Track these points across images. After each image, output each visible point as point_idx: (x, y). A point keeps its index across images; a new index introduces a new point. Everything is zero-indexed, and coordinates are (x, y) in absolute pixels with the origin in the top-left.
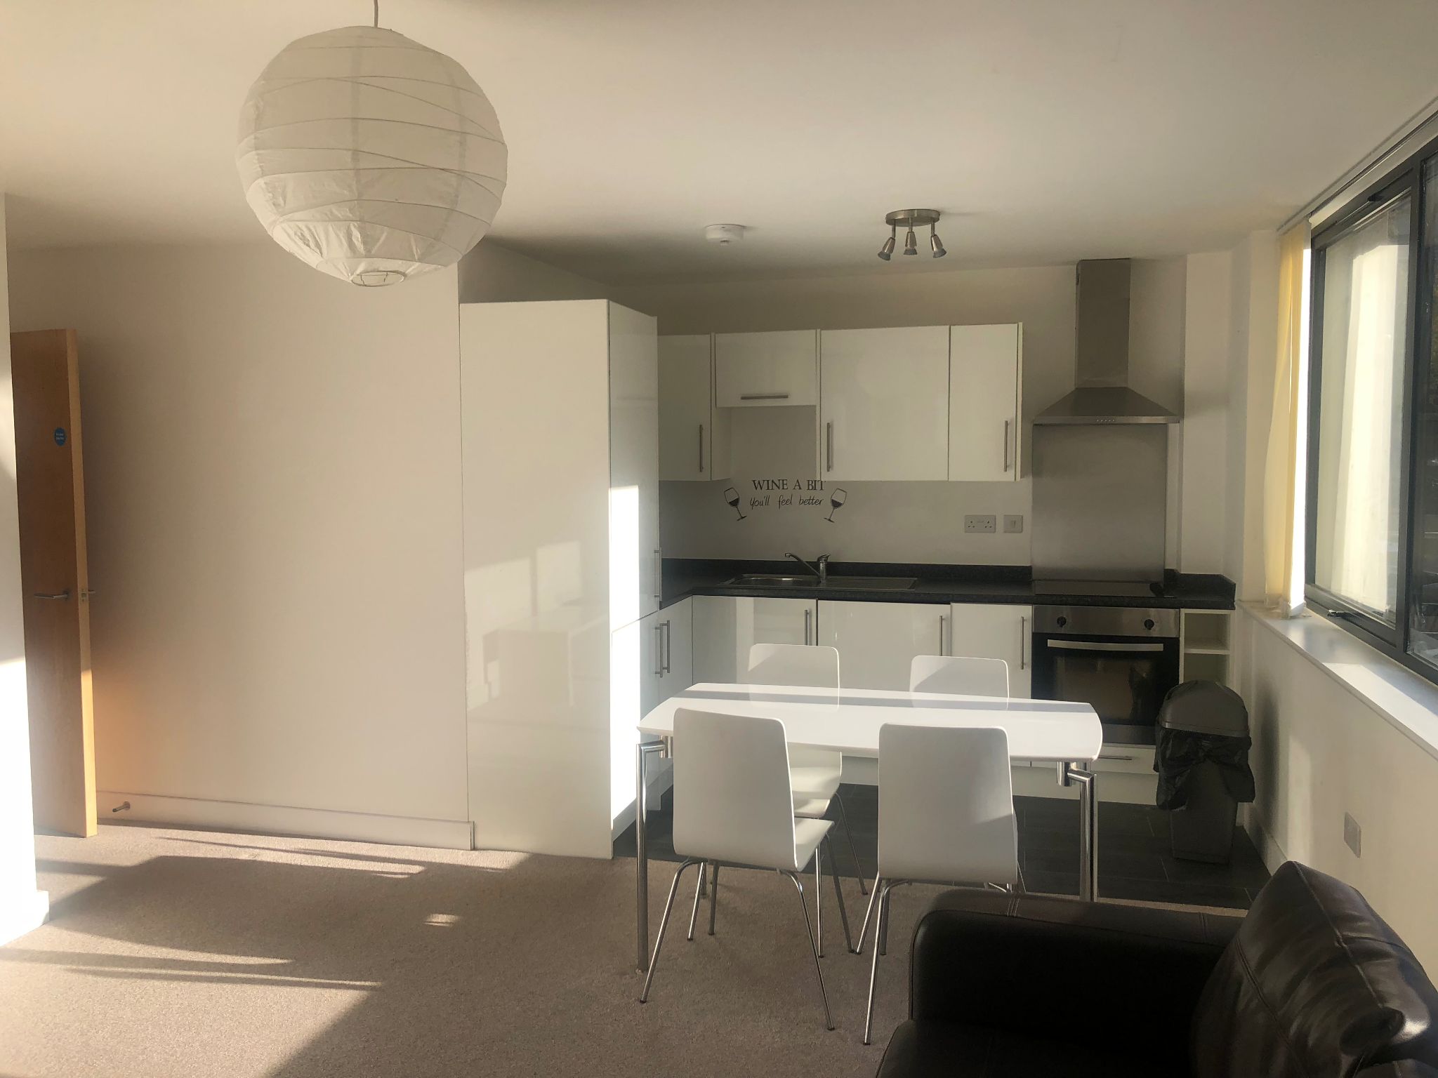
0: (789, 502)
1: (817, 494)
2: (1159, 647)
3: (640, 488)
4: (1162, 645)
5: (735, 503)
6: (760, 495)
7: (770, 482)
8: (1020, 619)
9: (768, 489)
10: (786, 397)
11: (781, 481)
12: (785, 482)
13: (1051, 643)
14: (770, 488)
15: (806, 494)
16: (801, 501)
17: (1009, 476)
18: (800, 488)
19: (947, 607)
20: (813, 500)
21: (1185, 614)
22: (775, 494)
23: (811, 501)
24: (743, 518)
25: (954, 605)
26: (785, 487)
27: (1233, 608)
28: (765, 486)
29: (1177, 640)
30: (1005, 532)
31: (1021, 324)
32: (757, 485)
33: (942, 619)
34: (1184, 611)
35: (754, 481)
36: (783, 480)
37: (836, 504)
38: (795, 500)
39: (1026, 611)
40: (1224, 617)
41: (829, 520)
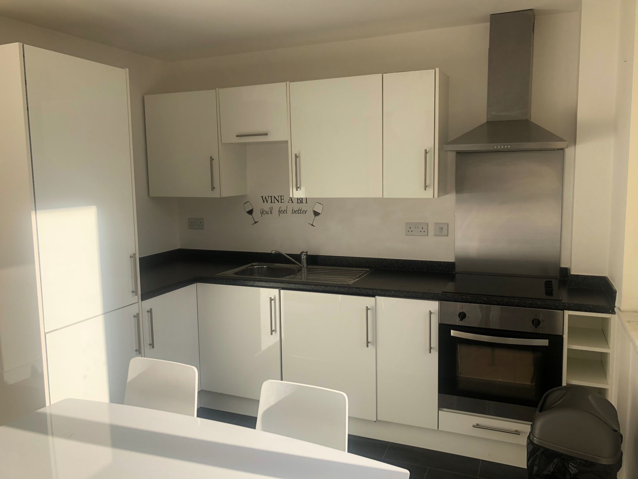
0: (285, 212)
1: (303, 206)
2: (544, 342)
3: (96, 208)
4: (548, 340)
5: (250, 212)
6: (266, 206)
7: (273, 198)
8: (428, 312)
9: (271, 202)
10: (266, 134)
11: (280, 197)
12: (282, 198)
13: (453, 333)
14: (273, 202)
15: (296, 207)
16: (294, 211)
17: (429, 194)
18: (292, 202)
19: (373, 299)
20: (301, 210)
21: (569, 315)
22: (276, 206)
23: (299, 211)
24: (256, 223)
25: (378, 298)
26: (283, 201)
27: (613, 312)
28: (269, 201)
29: (561, 338)
30: (435, 235)
31: (437, 69)
32: (264, 200)
33: (367, 309)
34: (567, 313)
35: (262, 197)
36: (281, 196)
37: (316, 214)
38: (289, 211)
39: (434, 306)
40: (606, 320)
41: (312, 225)
